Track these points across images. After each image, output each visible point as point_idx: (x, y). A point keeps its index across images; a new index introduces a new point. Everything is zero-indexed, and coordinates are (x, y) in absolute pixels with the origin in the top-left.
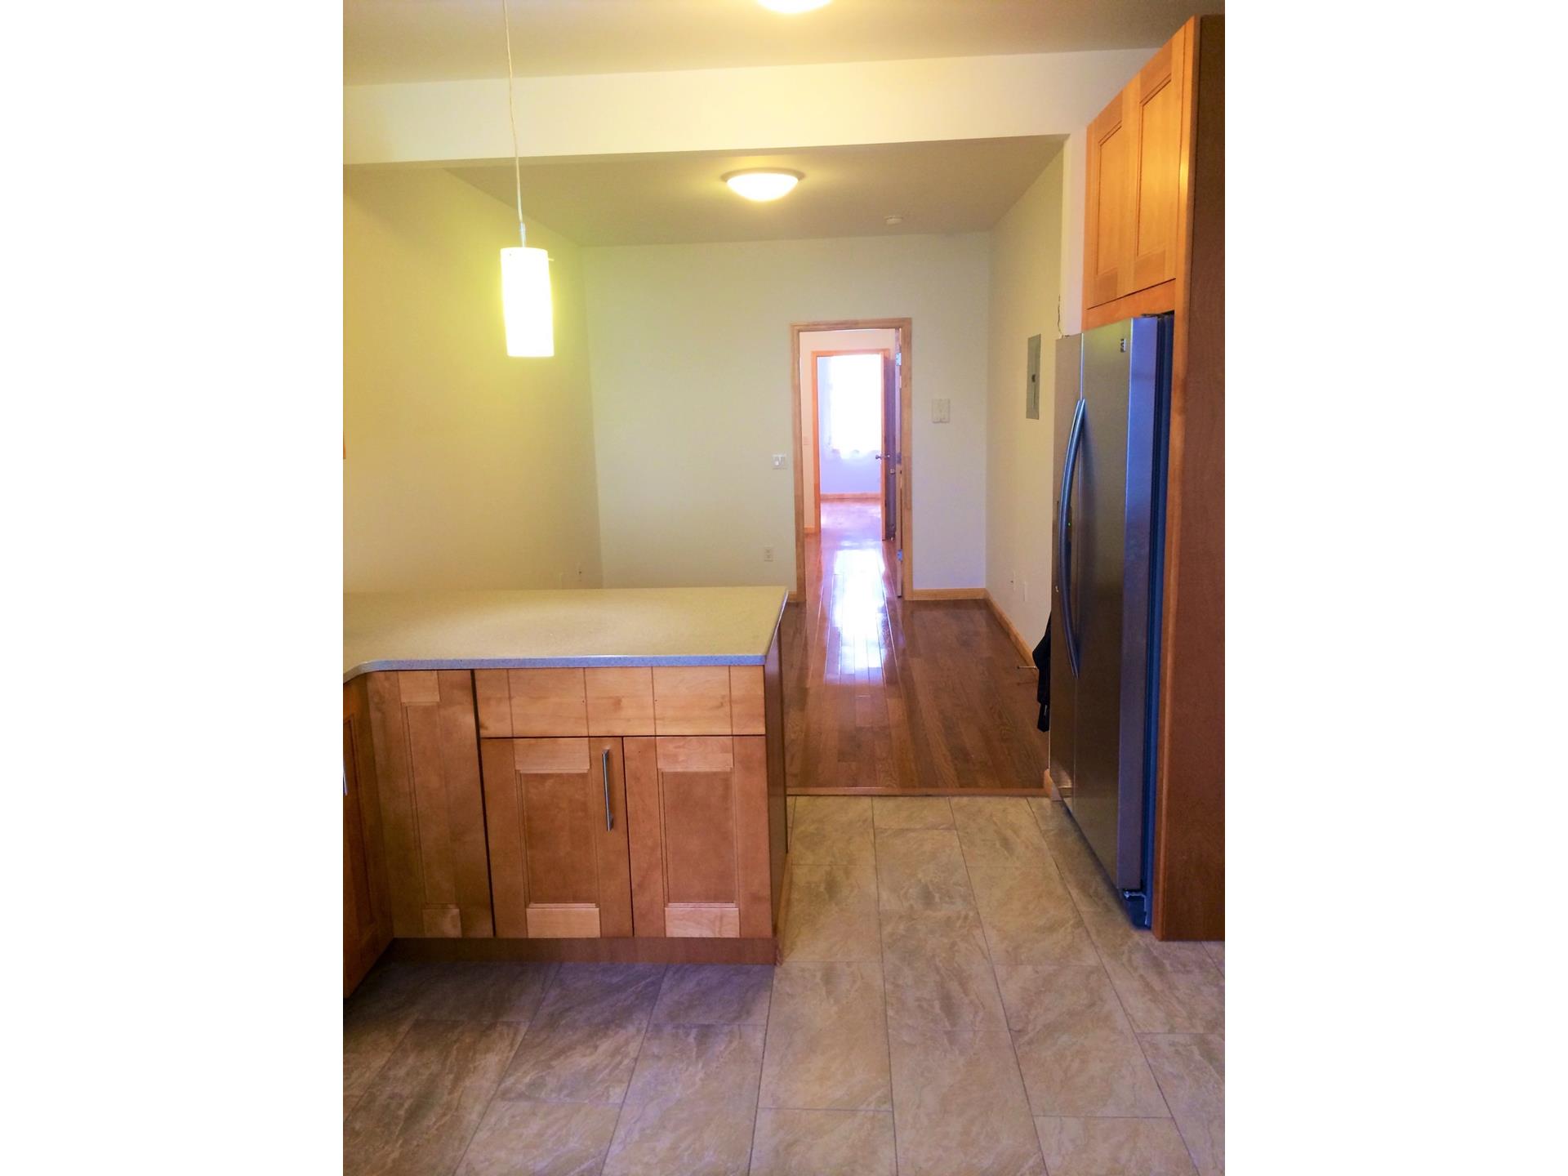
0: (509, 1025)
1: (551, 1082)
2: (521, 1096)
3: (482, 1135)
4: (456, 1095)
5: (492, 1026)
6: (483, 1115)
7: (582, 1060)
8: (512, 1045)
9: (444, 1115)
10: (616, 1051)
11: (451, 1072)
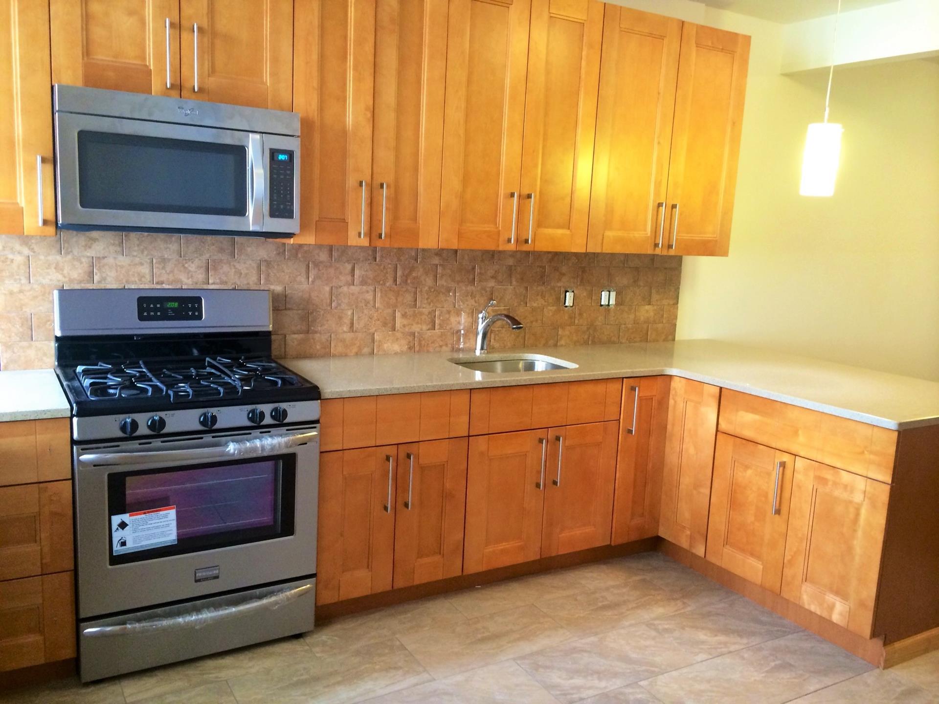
0: (684, 603)
1: (677, 634)
2: (656, 630)
3: (622, 631)
4: (628, 612)
5: (677, 599)
6: (631, 625)
7: (702, 636)
8: (676, 611)
9: (616, 615)
10: (725, 644)
11: (636, 604)
